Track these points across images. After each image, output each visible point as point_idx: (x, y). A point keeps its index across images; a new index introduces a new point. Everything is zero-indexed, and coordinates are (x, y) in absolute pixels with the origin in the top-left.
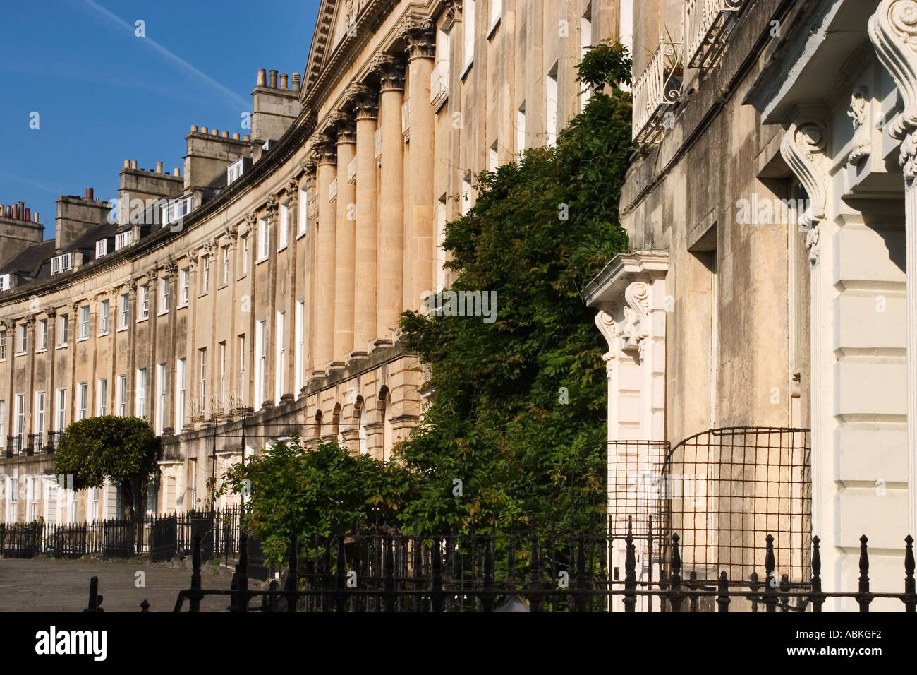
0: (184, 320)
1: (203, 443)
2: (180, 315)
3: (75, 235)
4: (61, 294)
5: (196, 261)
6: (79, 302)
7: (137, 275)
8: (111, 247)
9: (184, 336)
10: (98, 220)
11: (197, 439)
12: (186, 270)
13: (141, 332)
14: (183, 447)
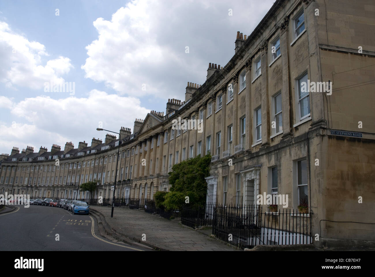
0: (105, 166)
1: (108, 187)
2: (104, 165)
3: (81, 149)
4: (80, 159)
5: (109, 157)
6: (83, 161)
7: (96, 158)
8: (90, 152)
9: (105, 169)
10: (85, 146)
11: (107, 186)
12: (106, 158)
13: (96, 167)
14: (103, 187)
